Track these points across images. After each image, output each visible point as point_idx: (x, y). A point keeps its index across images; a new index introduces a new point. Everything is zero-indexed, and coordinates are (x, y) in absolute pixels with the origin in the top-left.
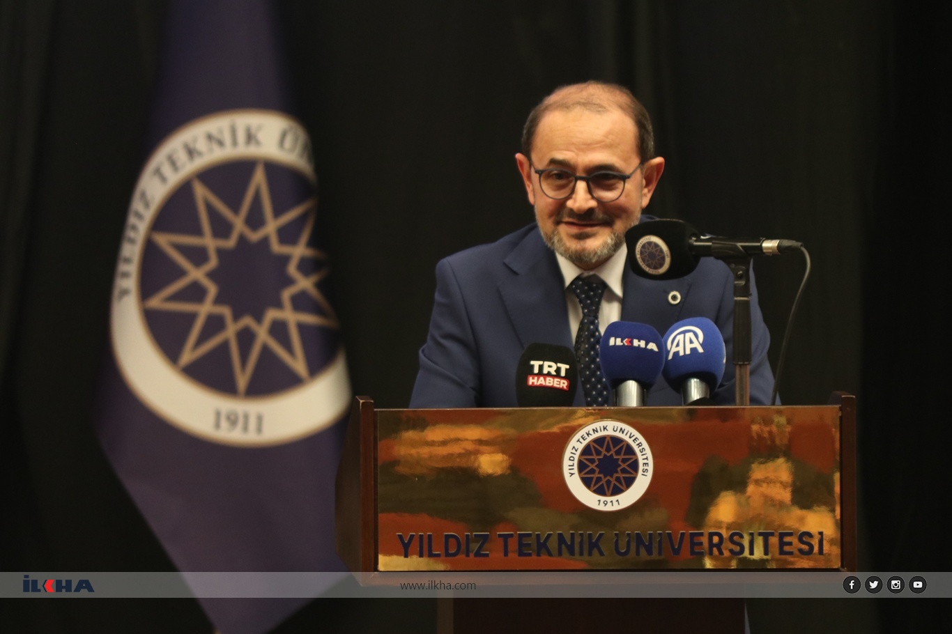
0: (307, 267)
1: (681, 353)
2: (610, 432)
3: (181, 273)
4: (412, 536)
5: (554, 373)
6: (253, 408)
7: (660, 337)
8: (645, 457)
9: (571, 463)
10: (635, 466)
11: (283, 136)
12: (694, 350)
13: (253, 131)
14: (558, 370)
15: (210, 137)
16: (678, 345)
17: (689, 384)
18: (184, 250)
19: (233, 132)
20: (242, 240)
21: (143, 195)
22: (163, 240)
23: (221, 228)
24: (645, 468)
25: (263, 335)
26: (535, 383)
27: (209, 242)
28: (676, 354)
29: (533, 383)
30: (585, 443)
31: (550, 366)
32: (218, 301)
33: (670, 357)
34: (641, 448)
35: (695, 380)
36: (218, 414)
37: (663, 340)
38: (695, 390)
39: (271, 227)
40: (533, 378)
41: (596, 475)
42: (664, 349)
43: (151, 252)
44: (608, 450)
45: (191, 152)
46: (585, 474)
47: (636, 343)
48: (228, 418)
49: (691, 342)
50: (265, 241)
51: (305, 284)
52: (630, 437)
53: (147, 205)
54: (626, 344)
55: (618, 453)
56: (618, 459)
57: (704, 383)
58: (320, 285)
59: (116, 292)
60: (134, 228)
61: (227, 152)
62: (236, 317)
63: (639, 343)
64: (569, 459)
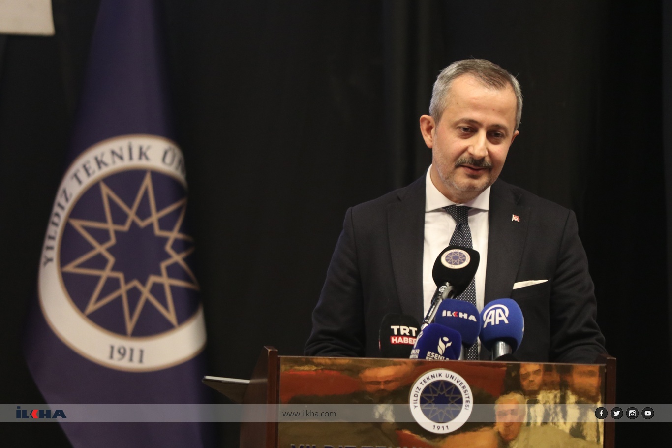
0: (178, 246)
1: (493, 324)
2: (443, 378)
3: (91, 248)
5: (408, 334)
6: (137, 344)
8: (467, 396)
9: (415, 399)
10: (460, 402)
11: (165, 153)
12: (502, 322)
13: (144, 149)
14: (411, 332)
15: (113, 153)
16: (490, 318)
17: (498, 345)
18: (92, 231)
19: (130, 150)
20: (134, 225)
21: (65, 192)
22: (77, 224)
23: (119, 217)
25: (146, 293)
26: (396, 342)
27: (110, 226)
28: (489, 324)
29: (395, 342)
30: (425, 385)
31: (405, 329)
32: (115, 269)
33: (485, 326)
34: (465, 390)
35: (502, 343)
36: (112, 348)
37: (480, 314)
38: (502, 349)
39: (155, 218)
40: (394, 338)
42: (481, 320)
43: (68, 231)
44: (442, 390)
45: (100, 163)
47: (461, 315)
48: (119, 352)
49: (500, 316)
50: (150, 227)
51: (177, 258)
52: (457, 382)
53: (67, 200)
54: (454, 316)
55: (449, 392)
56: (449, 397)
57: (509, 346)
58: (186, 260)
59: (43, 260)
60: (57, 215)
61: (125, 164)
62: (127, 281)
63: (463, 315)
64: (414, 396)
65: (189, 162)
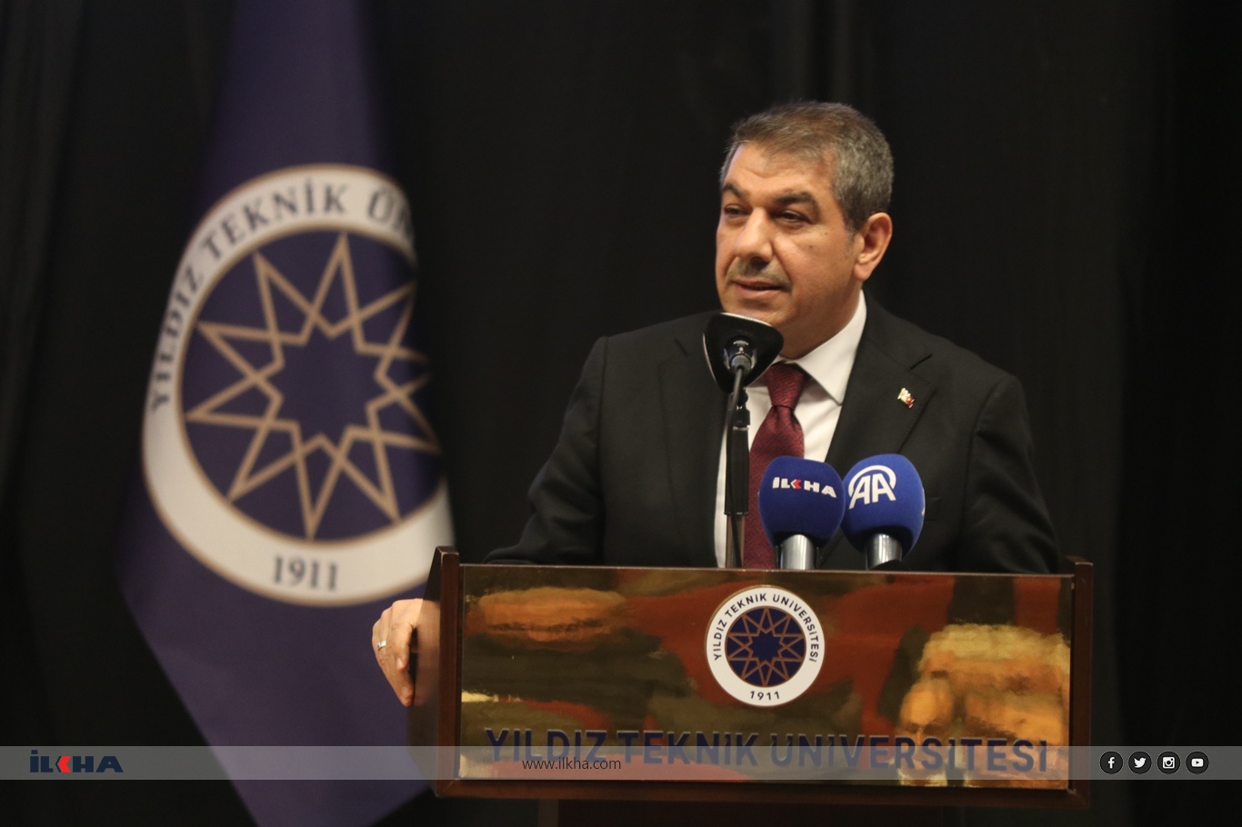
0: (400, 372)
1: (867, 501)
2: (769, 603)
3: (237, 376)
4: (505, 733)
6: (325, 555)
7: (840, 479)
8: (814, 636)
9: (717, 642)
10: (800, 648)
11: (375, 199)
12: (883, 497)
13: (335, 192)
15: (278, 199)
16: (862, 490)
17: (876, 542)
18: (239, 345)
19: (309, 193)
20: (317, 334)
21: (189, 273)
22: (213, 332)
23: (290, 318)
24: (814, 650)
25: (340, 460)
27: (273, 336)
28: (860, 501)
30: (735, 616)
32: (283, 414)
33: (852, 505)
34: (809, 624)
35: (884, 536)
36: (279, 562)
37: (843, 483)
38: (884, 550)
39: (355, 319)
41: (750, 659)
42: (845, 495)
43: (197, 347)
44: (766, 625)
45: (253, 218)
46: (735, 657)
47: (807, 485)
48: (292, 568)
49: (880, 486)
50: (347, 337)
51: (398, 394)
52: (795, 610)
53: (194, 287)
54: (794, 487)
55: (779, 630)
56: (779, 639)
57: (895, 544)
58: (416, 397)
59: (151, 399)
60: (176, 315)
61: (300, 220)
62: (306, 436)
63: (811, 486)
64: (715, 637)
65: (418, 216)
